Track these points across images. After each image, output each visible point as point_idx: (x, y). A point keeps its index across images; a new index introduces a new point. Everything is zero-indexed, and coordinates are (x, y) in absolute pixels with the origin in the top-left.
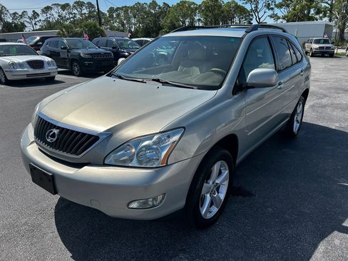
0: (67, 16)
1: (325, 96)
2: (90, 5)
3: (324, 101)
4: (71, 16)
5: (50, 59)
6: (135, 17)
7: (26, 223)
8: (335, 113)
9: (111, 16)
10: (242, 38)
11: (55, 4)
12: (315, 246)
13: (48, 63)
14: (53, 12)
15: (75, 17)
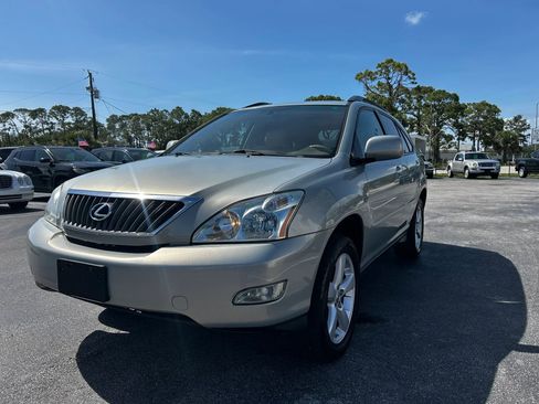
0: (40, 127)
1: (439, 215)
2: (78, 112)
3: (440, 220)
4: (45, 126)
5: (22, 175)
6: (149, 129)
7: (29, 380)
8: (459, 232)
9: (111, 127)
10: (347, 106)
11: (21, 110)
12: (494, 369)
13: (20, 180)
14: (15, 120)
15: (52, 127)
